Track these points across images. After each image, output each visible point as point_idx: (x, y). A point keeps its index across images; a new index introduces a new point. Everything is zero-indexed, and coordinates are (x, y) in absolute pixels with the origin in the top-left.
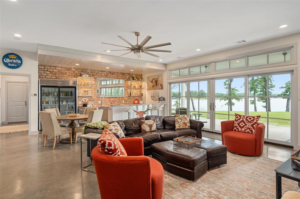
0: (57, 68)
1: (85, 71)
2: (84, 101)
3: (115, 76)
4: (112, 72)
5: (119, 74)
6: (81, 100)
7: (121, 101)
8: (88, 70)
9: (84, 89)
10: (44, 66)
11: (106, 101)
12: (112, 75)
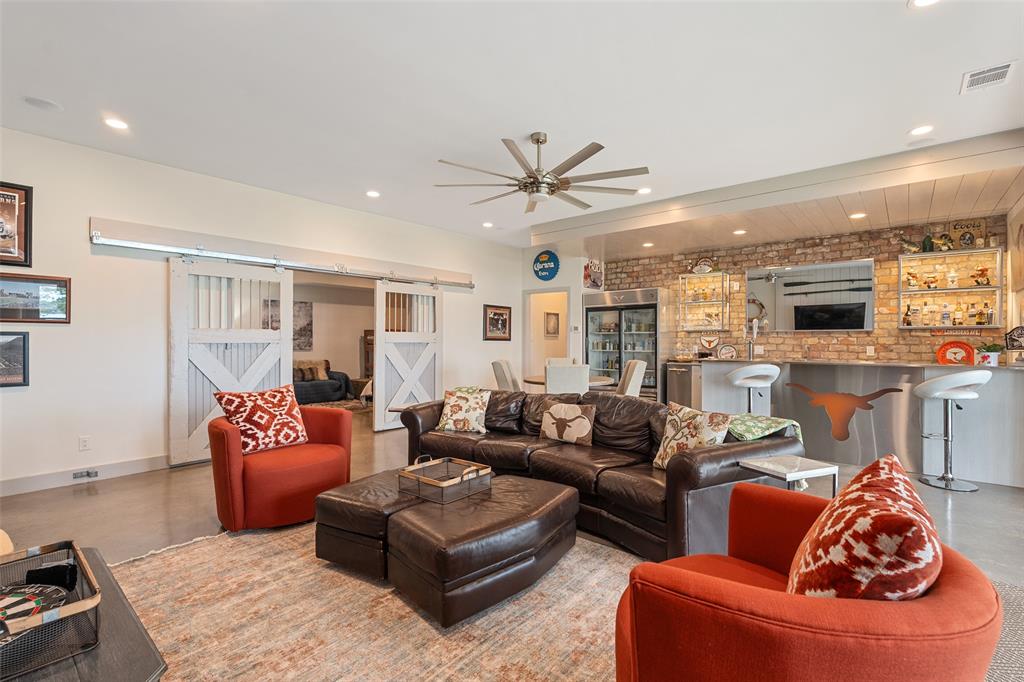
0: (641, 262)
1: (710, 254)
2: (707, 345)
3: (824, 250)
4: (812, 238)
5: (844, 240)
6: (698, 341)
7: (860, 349)
8: (719, 250)
9: (708, 311)
10: (616, 262)
11: (782, 347)
12: (809, 251)
